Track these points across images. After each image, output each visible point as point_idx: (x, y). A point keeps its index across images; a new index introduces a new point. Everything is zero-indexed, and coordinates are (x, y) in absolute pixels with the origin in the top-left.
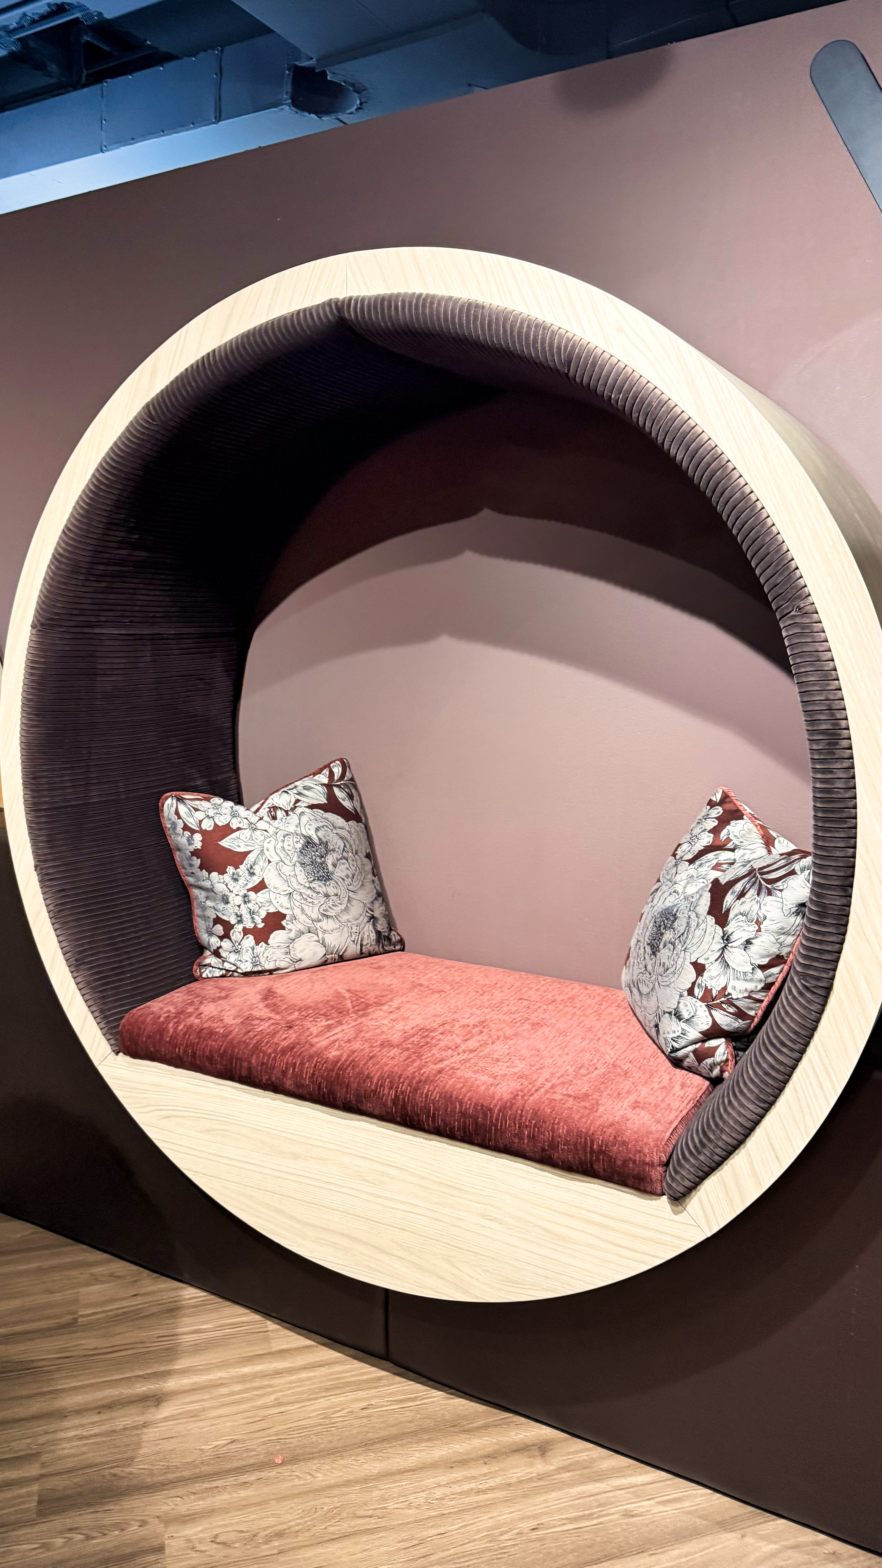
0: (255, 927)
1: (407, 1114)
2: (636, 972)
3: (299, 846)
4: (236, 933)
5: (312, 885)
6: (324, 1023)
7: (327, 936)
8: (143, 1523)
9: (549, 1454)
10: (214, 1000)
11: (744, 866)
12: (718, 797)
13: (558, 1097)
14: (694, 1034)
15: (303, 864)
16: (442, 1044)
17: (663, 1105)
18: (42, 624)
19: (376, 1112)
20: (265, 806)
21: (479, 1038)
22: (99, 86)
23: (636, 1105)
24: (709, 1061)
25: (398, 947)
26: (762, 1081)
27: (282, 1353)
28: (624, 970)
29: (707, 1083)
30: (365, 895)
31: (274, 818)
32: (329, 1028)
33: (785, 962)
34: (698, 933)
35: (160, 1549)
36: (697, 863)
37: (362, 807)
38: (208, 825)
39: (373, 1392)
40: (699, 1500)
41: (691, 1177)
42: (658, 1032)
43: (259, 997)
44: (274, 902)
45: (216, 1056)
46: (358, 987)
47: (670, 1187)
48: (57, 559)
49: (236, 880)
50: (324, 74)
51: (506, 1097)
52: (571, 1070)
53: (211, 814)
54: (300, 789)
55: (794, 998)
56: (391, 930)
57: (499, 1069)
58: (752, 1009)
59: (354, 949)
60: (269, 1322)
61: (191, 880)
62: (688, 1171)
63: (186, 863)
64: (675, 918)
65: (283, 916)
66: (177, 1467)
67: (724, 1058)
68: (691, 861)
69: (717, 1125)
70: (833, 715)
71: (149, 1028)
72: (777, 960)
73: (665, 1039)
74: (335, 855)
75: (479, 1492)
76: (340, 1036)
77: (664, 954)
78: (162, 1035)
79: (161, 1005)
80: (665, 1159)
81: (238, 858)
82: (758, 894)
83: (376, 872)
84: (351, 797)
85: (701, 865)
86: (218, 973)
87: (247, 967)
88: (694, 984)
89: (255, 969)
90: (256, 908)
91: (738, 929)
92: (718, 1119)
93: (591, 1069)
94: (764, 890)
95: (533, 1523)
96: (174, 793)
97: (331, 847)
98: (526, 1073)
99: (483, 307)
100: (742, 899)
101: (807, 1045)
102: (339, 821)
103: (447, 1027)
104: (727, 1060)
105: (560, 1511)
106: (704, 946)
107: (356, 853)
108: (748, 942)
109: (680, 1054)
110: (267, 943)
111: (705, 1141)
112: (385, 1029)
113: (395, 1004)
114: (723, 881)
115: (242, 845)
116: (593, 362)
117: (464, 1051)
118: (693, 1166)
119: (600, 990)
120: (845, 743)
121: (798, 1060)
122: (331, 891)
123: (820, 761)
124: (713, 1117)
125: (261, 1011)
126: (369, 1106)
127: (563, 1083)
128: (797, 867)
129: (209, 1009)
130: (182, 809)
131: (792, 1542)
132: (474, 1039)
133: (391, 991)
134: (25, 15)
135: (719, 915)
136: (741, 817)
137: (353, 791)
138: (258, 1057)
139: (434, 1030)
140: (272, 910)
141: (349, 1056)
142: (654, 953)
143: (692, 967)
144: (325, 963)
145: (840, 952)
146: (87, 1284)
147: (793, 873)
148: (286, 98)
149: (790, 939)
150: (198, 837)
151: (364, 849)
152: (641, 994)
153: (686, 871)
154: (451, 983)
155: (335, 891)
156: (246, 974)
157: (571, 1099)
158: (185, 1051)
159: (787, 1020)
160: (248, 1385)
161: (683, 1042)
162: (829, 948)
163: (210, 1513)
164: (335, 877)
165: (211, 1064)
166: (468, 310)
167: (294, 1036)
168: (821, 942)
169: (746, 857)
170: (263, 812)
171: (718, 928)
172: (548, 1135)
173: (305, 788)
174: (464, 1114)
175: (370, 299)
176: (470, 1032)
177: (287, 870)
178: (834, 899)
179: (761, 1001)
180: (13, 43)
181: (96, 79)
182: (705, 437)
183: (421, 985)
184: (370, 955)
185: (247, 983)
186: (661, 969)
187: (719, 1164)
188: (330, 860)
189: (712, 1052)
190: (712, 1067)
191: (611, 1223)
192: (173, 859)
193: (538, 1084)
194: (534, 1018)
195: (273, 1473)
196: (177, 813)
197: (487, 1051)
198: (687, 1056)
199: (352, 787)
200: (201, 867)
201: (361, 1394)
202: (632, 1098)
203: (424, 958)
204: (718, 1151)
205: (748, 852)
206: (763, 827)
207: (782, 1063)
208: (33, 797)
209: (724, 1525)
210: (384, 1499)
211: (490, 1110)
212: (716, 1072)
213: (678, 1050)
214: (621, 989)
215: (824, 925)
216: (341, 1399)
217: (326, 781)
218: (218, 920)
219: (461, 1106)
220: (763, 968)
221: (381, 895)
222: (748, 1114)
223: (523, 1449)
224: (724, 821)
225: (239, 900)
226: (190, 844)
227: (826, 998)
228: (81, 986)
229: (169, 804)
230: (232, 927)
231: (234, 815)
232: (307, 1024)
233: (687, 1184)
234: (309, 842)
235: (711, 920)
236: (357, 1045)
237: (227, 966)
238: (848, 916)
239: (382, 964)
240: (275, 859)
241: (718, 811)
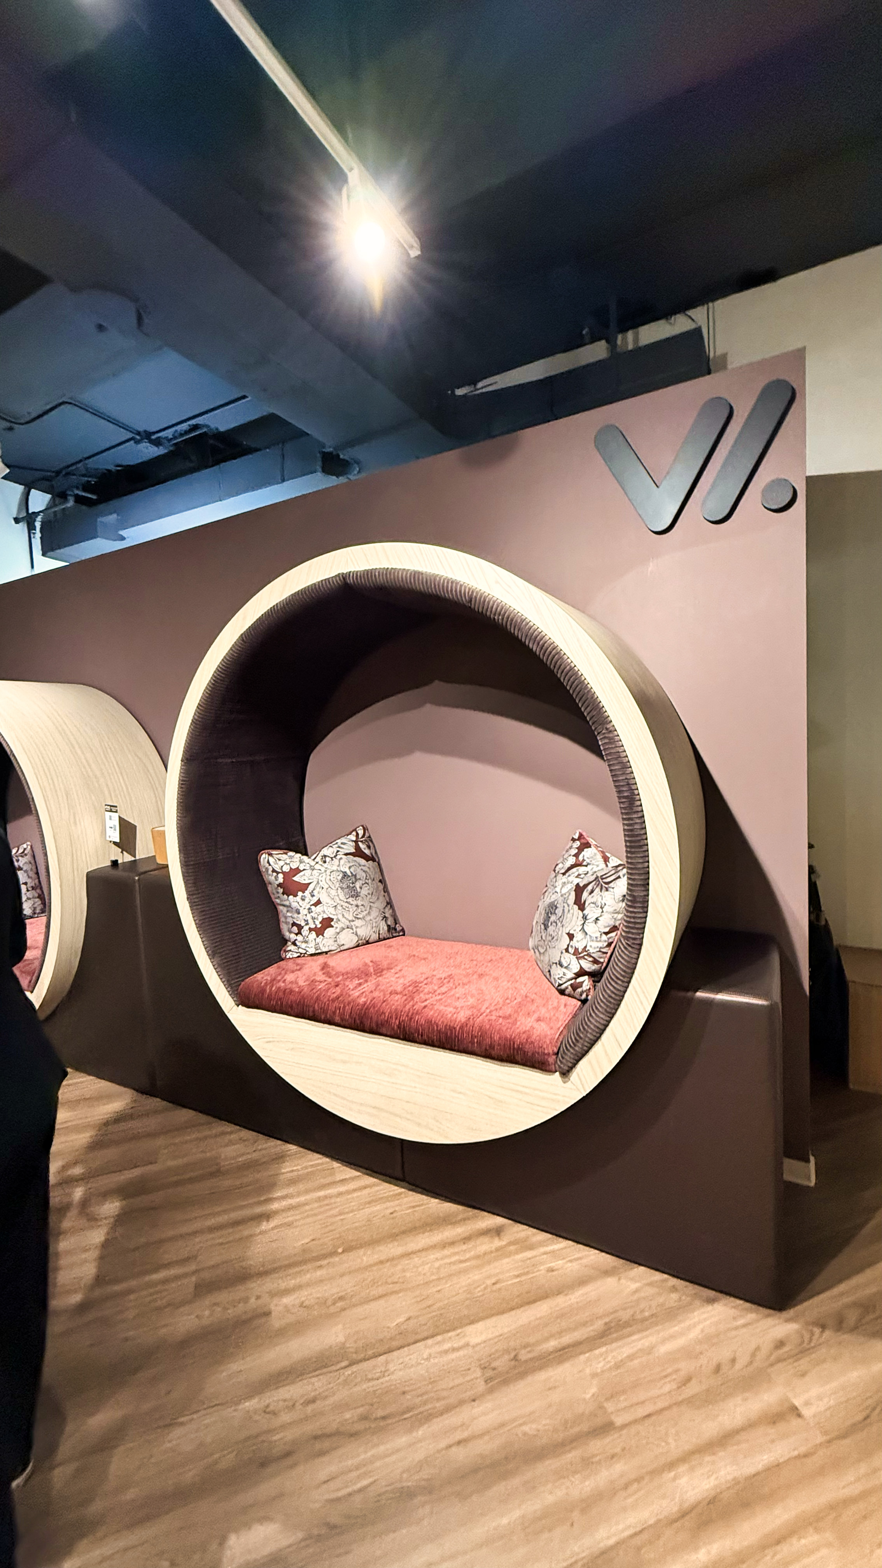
0: (316, 927)
1: (406, 1033)
2: (537, 940)
3: (339, 878)
4: (305, 931)
5: (348, 900)
6: (357, 982)
7: (358, 930)
8: (258, 1298)
9: (502, 1234)
10: (293, 972)
11: (592, 875)
12: (576, 837)
13: (493, 1018)
14: (570, 975)
15: (342, 888)
16: (426, 990)
17: (554, 1018)
18: (187, 759)
19: (389, 1033)
20: (319, 855)
21: (448, 985)
22: (218, 466)
23: (539, 1020)
24: (579, 990)
25: (401, 934)
26: (607, 1001)
27: (343, 1181)
28: (530, 940)
29: (579, 1003)
30: (380, 904)
31: (325, 862)
32: (360, 984)
33: (618, 929)
34: (569, 915)
35: (268, 1314)
36: (567, 874)
37: (376, 852)
38: (286, 869)
39: (397, 1202)
40: (592, 1257)
41: (572, 1061)
42: (550, 975)
43: (319, 968)
44: (326, 912)
45: (294, 1005)
46: (378, 959)
47: (559, 1067)
48: (194, 722)
49: (303, 900)
50: (338, 456)
51: (463, 1020)
52: (501, 1001)
53: (288, 862)
54: (339, 844)
55: (622, 951)
56: (396, 924)
57: (458, 1004)
58: (601, 958)
59: (375, 937)
60: (334, 1163)
61: (278, 901)
62: (569, 1057)
63: (274, 891)
64: (556, 907)
65: (332, 920)
66: (279, 1259)
67: (588, 988)
68: (564, 874)
69: (584, 1028)
70: (630, 787)
71: (255, 990)
72: (614, 928)
73: (554, 979)
74: (361, 882)
75: (461, 1262)
76: (366, 989)
77: (551, 929)
78: (263, 994)
79: (262, 976)
80: (556, 1050)
81: (304, 887)
82: (601, 891)
83: (386, 890)
84: (369, 847)
85: (569, 876)
86: (296, 955)
87: (312, 951)
88: (568, 946)
89: (317, 952)
90: (316, 916)
91: (591, 912)
92: (584, 1025)
93: (513, 999)
94: (604, 889)
95: (494, 1280)
96: (266, 851)
97: (358, 877)
98: (475, 1004)
99: (422, 574)
100: (592, 895)
101: (631, 978)
102: (362, 861)
103: (429, 980)
104: (590, 989)
105: (508, 1271)
106: (573, 923)
107: (374, 880)
108: (597, 919)
109: (563, 987)
110: (323, 936)
111: (578, 1038)
112: (393, 983)
113: (398, 968)
114: (581, 885)
115: (306, 879)
116: (484, 601)
117: (439, 994)
118: (572, 1053)
119: (518, 951)
120: (638, 803)
121: (627, 987)
122: (359, 903)
123: (626, 814)
124: (582, 1024)
125: (321, 977)
126: (384, 1031)
127: (496, 1009)
128: (621, 874)
129: (290, 977)
130: (271, 860)
131: (649, 1281)
132: (445, 986)
133: (397, 960)
134: (176, 431)
135: (581, 905)
136: (590, 846)
137: (371, 844)
138: (318, 1004)
139: (422, 982)
140: (325, 916)
141: (371, 1001)
142: (546, 929)
143: (567, 936)
144: (358, 946)
145: (645, 923)
146: (227, 1145)
147: (619, 877)
148: (319, 468)
149: (620, 916)
150: (281, 876)
151: (378, 877)
152: (540, 953)
153: (562, 879)
154: (432, 953)
155: (362, 903)
156: (312, 955)
157: (501, 1019)
158: (277, 1002)
159: (619, 964)
160: (322, 1204)
161: (564, 980)
162: (639, 921)
163: (299, 1287)
164: (361, 894)
165: (292, 1009)
166: (415, 574)
167: (339, 991)
168: (634, 918)
169: (594, 870)
170: (318, 859)
171: (580, 912)
172: (488, 1041)
173: (342, 843)
174: (439, 1032)
175: (360, 571)
176: (442, 982)
177: (333, 892)
178: (640, 893)
179: (606, 953)
180: (171, 446)
181: (217, 463)
182: (547, 638)
183: (414, 956)
184: (385, 939)
185: (313, 960)
186: (550, 938)
187: (587, 1052)
188: (358, 885)
189: (580, 985)
190: (582, 992)
191: (527, 1090)
192: (267, 890)
193: (482, 1011)
194: (480, 971)
195: (337, 1259)
196: (268, 862)
197: (452, 993)
198: (567, 988)
199: (369, 842)
200: (283, 894)
201: (388, 1204)
202: (536, 1016)
203: (415, 939)
204: (586, 1044)
205: (595, 867)
206: (603, 852)
207: (618, 990)
208: (185, 858)
209: (607, 1273)
210: (404, 1271)
211: (455, 1028)
212: (584, 996)
213: (562, 984)
214: (529, 950)
215: (635, 907)
216: (378, 1207)
217: (354, 839)
218: (294, 924)
219: (437, 1027)
220: (606, 933)
221: (389, 904)
222: (602, 1021)
223: (486, 1232)
224: (580, 849)
225: (306, 912)
226: (276, 880)
227: (640, 950)
228: (216, 967)
229: (264, 858)
230: (303, 927)
231: (301, 862)
232: (347, 983)
233: (570, 1065)
234: (345, 875)
235: (576, 907)
236: (376, 994)
237: (301, 951)
238: (648, 901)
239: (391, 944)
240: (326, 886)
241: (578, 843)
